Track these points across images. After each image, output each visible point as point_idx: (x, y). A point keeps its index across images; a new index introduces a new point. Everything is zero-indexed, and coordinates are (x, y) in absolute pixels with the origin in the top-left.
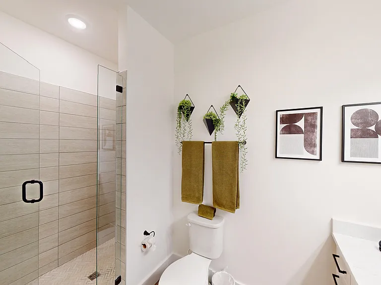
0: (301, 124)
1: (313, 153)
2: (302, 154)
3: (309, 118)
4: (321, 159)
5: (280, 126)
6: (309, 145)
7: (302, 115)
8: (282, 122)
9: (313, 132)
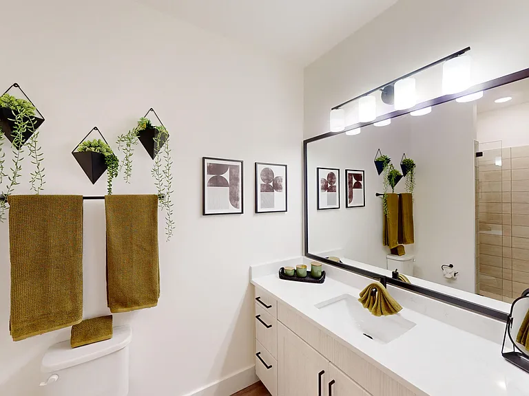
0: (226, 176)
1: (236, 206)
2: (228, 208)
3: (233, 170)
4: (242, 213)
5: (208, 177)
6: (233, 198)
7: (227, 166)
8: (209, 173)
9: (237, 185)
